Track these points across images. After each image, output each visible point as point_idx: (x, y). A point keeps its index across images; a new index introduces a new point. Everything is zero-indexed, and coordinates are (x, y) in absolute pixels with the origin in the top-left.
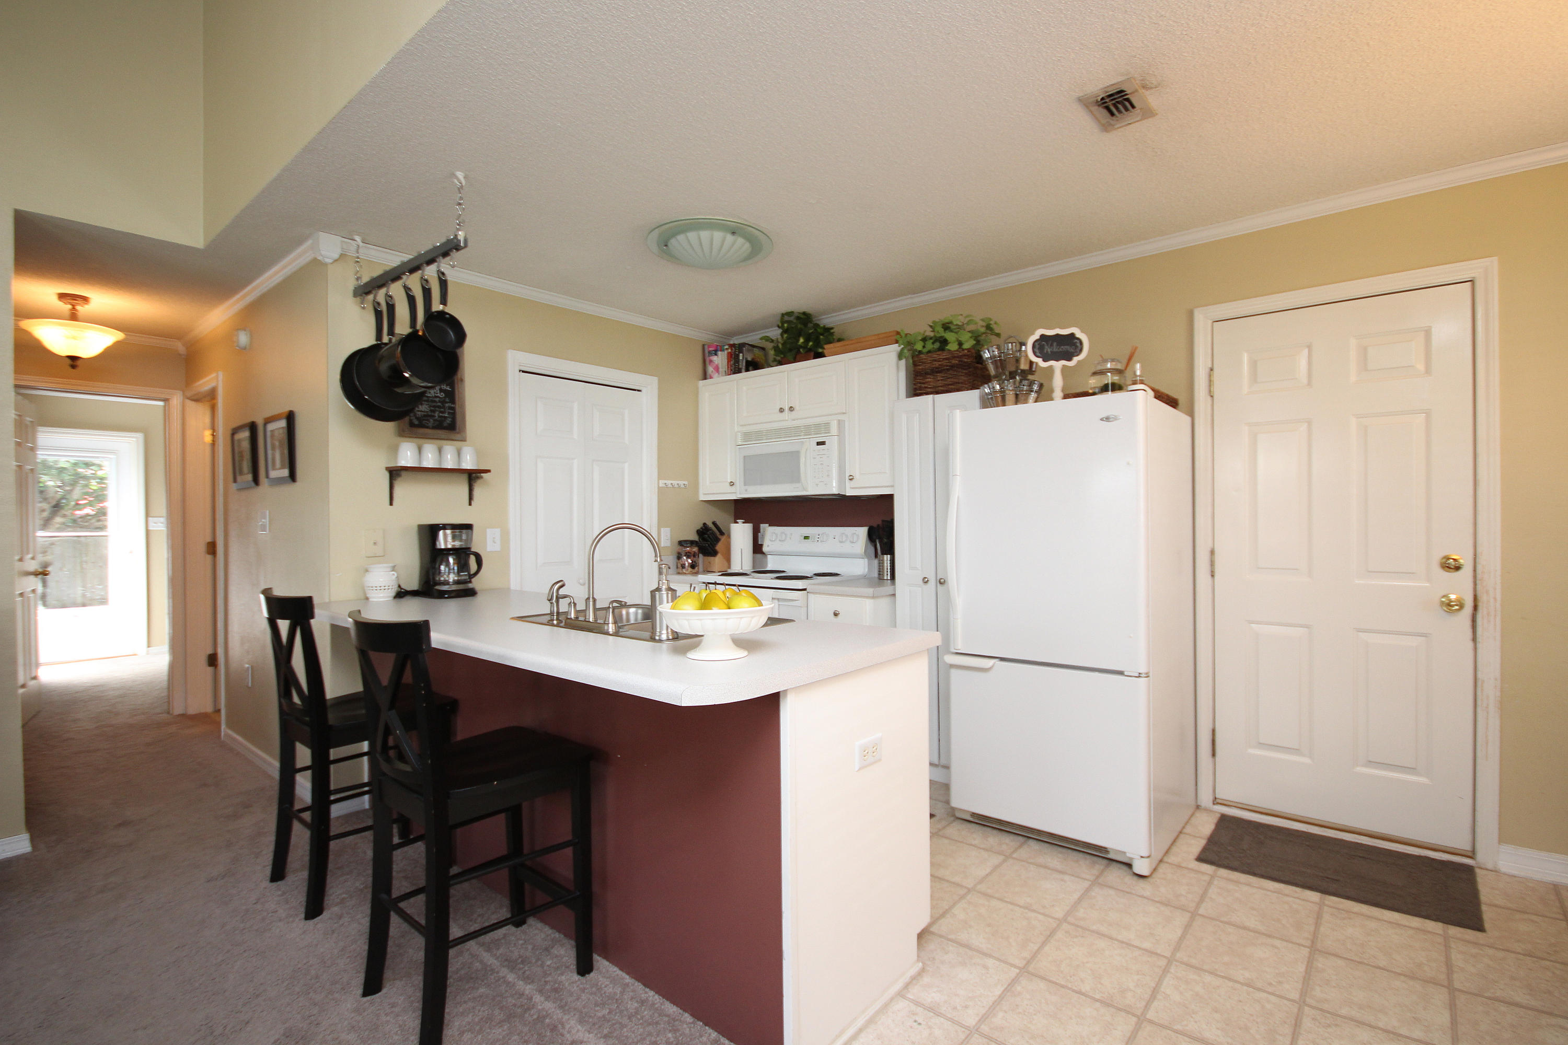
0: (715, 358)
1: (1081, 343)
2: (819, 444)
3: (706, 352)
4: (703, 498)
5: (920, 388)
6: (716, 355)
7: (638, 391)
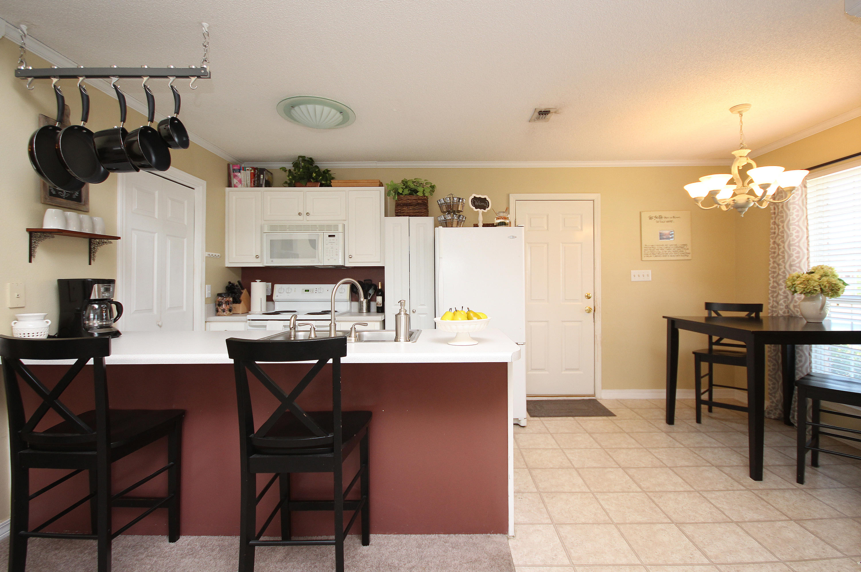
0: (239, 174)
1: (488, 202)
2: (330, 236)
3: (231, 169)
4: (228, 265)
5: (400, 213)
6: (240, 172)
7: (192, 188)
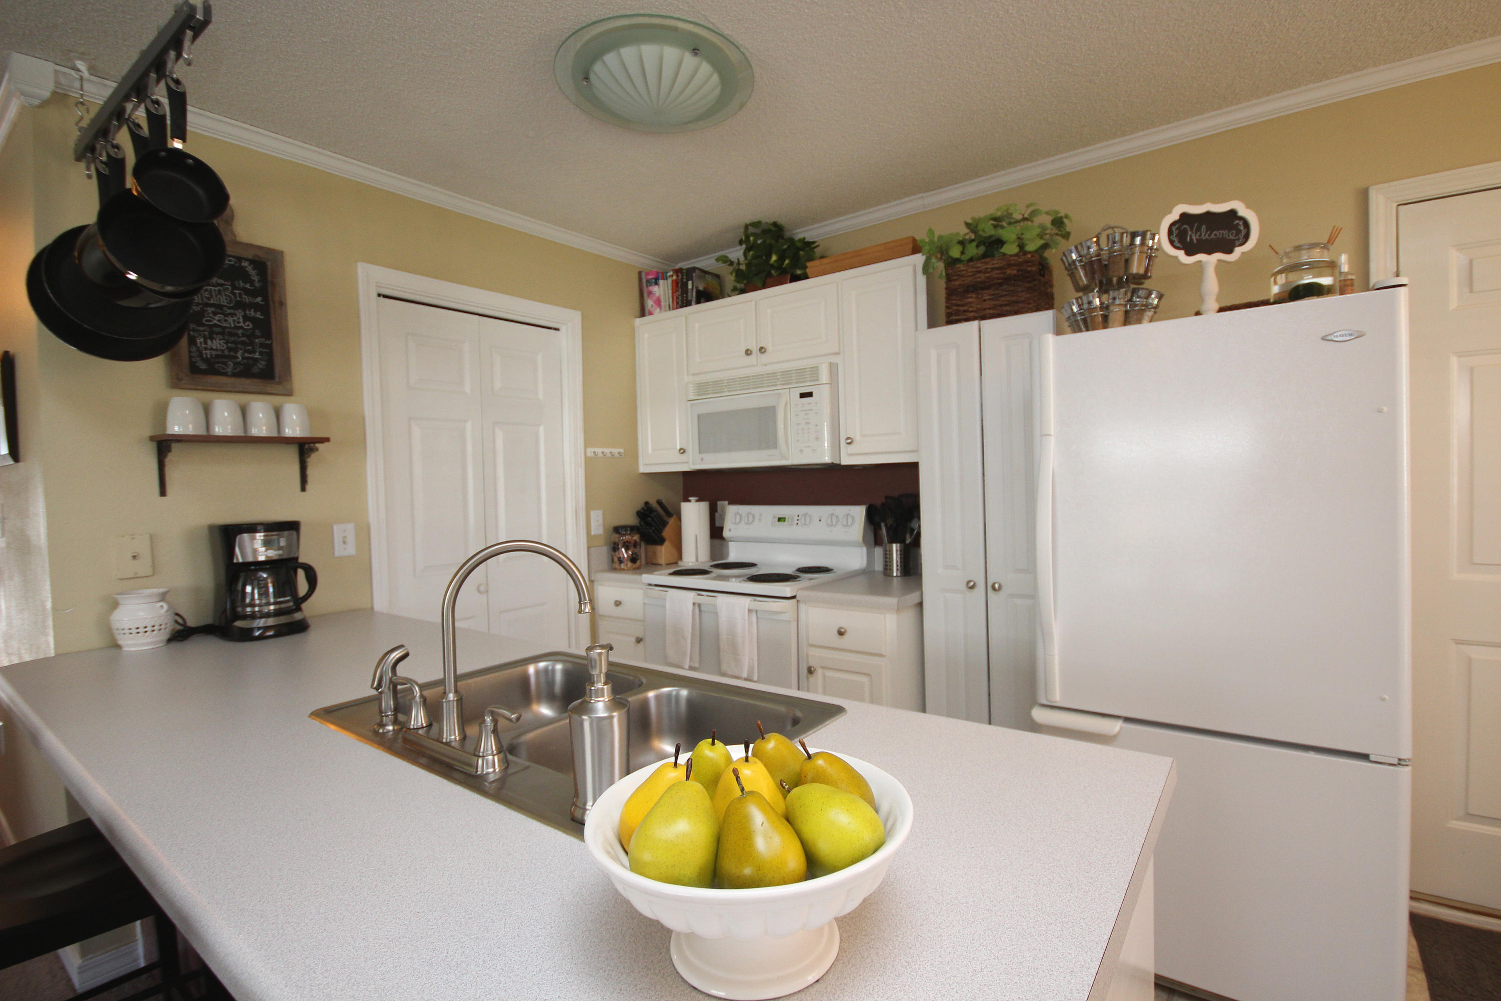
0: (655, 289)
1: (1246, 224)
2: (803, 395)
3: (644, 281)
4: (643, 469)
6: (656, 284)
7: (556, 329)
